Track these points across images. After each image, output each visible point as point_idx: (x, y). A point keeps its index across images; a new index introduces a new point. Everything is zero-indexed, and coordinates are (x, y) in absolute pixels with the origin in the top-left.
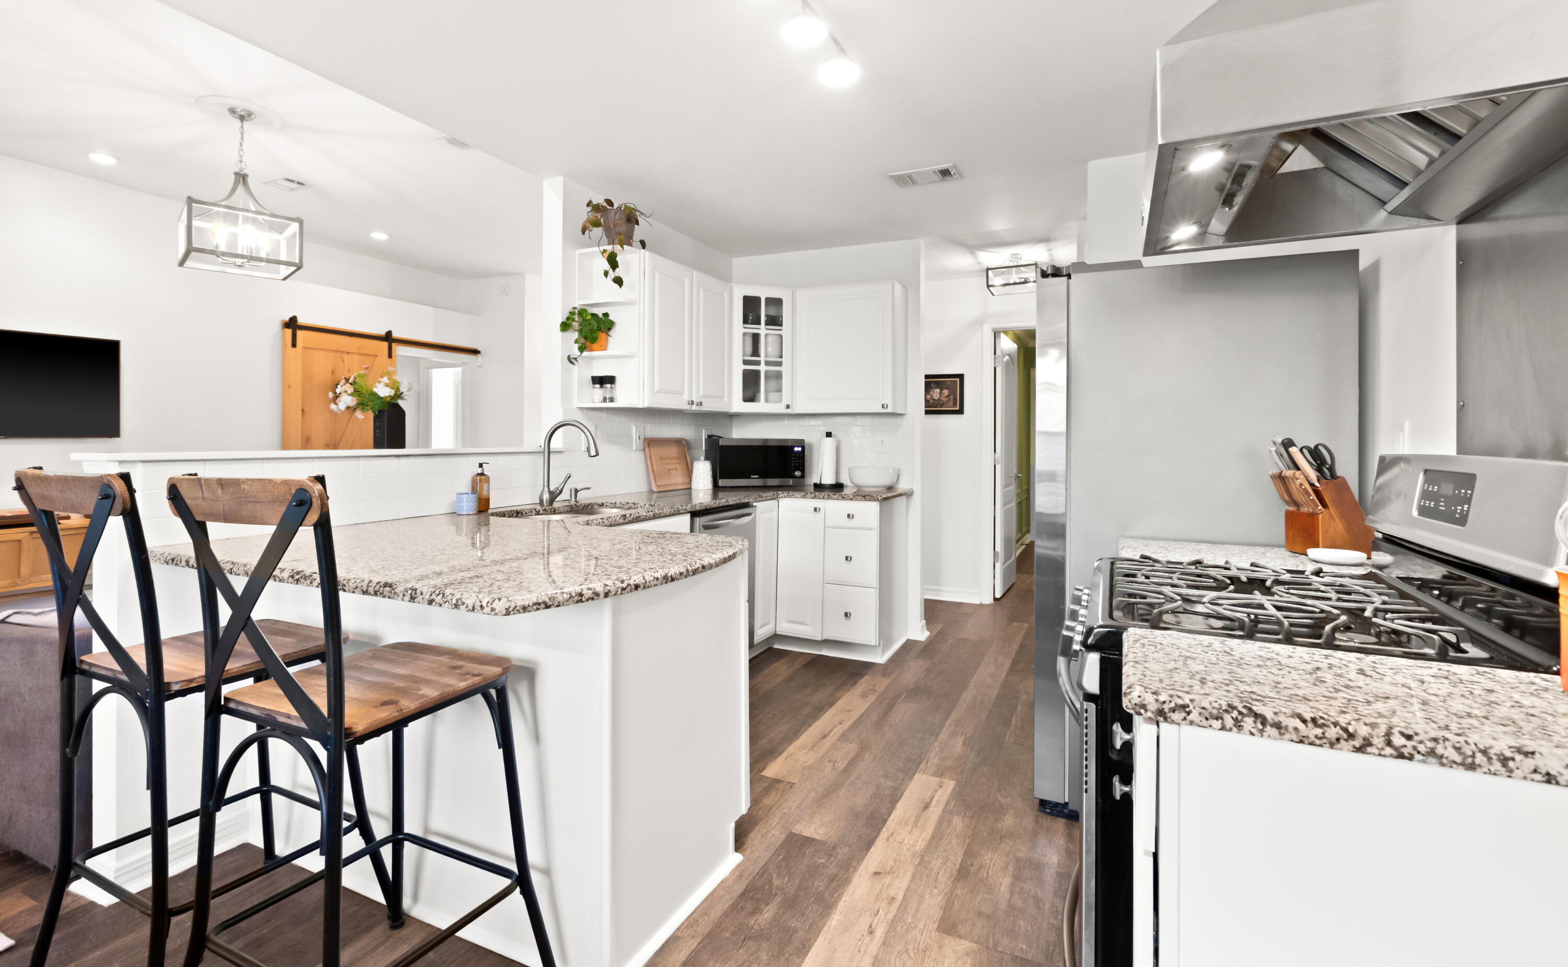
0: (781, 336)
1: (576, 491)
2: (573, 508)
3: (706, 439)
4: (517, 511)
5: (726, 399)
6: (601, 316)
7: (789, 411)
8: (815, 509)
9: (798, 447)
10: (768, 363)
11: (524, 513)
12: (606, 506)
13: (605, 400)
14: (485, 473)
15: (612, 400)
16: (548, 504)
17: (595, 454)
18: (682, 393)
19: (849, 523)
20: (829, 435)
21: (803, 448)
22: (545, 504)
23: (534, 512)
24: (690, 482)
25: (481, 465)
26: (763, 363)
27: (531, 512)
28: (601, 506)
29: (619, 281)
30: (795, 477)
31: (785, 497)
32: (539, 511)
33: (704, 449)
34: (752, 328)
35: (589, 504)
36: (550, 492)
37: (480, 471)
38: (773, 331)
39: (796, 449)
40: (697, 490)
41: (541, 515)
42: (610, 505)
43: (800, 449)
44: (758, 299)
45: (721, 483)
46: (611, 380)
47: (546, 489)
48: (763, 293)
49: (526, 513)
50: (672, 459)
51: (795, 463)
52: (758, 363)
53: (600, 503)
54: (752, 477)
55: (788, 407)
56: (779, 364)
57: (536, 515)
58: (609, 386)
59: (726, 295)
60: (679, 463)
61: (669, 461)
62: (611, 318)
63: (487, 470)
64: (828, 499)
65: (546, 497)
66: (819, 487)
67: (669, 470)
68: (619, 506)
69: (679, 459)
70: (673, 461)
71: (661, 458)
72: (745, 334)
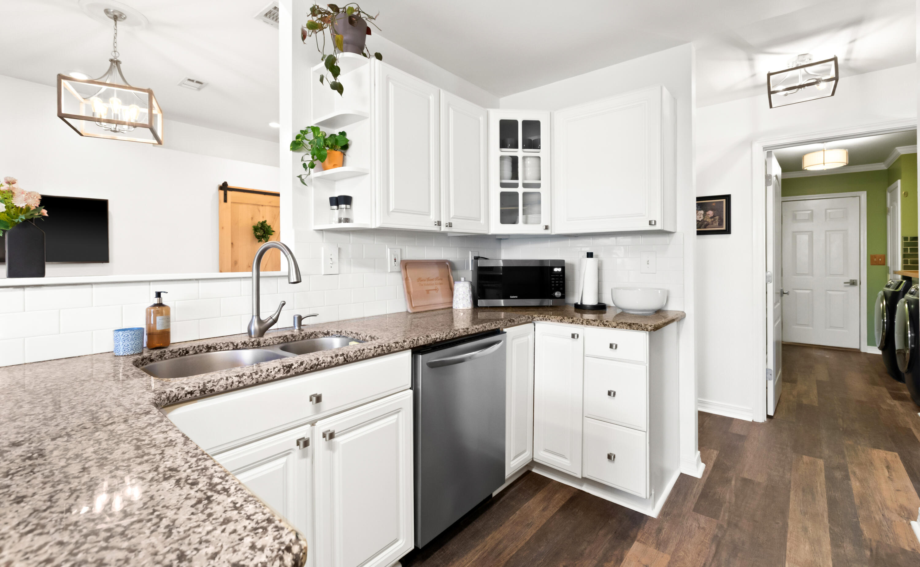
0: (539, 158)
1: (300, 319)
2: (287, 339)
3: (472, 261)
4: (207, 346)
5: (482, 221)
6: (338, 134)
7: (548, 232)
8: (573, 336)
9: (558, 267)
10: (525, 185)
11: (218, 347)
12: (332, 334)
13: (340, 221)
14: (164, 303)
15: (347, 220)
16: (256, 336)
17: (295, 281)
18: (428, 214)
19: (612, 353)
20: (590, 255)
21: (563, 268)
22: (253, 336)
23: (231, 346)
24: (452, 302)
25: (158, 295)
26: (520, 185)
27: (228, 346)
28: (326, 334)
29: (338, 87)
30: (554, 297)
31: (541, 320)
32: (237, 345)
33: (471, 269)
34: (509, 152)
35: (312, 333)
36: (260, 321)
37: (156, 301)
38: (531, 152)
39: (556, 270)
40: (457, 310)
41: (240, 349)
42: (336, 333)
43: (559, 270)
44: (516, 122)
45: (481, 303)
46: (347, 200)
47: (255, 319)
48: (520, 116)
49: (221, 348)
50: (432, 280)
51: (555, 283)
52: (516, 186)
53: (325, 331)
54: (511, 297)
55: (547, 228)
56: (538, 186)
57: (234, 349)
58: (343, 206)
59: (481, 119)
60: (441, 284)
61: (429, 282)
62: (348, 137)
63: (165, 299)
64: (587, 324)
65: (255, 326)
66: (580, 308)
67: (428, 291)
68: (344, 335)
69: (441, 279)
70: (434, 282)
71: (420, 280)
72: (502, 158)
